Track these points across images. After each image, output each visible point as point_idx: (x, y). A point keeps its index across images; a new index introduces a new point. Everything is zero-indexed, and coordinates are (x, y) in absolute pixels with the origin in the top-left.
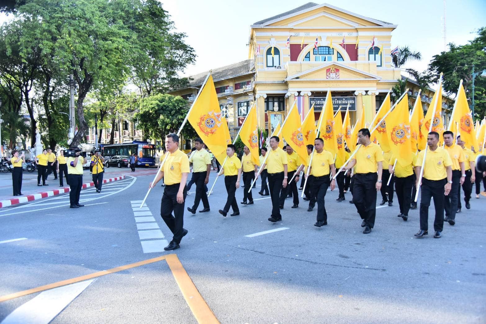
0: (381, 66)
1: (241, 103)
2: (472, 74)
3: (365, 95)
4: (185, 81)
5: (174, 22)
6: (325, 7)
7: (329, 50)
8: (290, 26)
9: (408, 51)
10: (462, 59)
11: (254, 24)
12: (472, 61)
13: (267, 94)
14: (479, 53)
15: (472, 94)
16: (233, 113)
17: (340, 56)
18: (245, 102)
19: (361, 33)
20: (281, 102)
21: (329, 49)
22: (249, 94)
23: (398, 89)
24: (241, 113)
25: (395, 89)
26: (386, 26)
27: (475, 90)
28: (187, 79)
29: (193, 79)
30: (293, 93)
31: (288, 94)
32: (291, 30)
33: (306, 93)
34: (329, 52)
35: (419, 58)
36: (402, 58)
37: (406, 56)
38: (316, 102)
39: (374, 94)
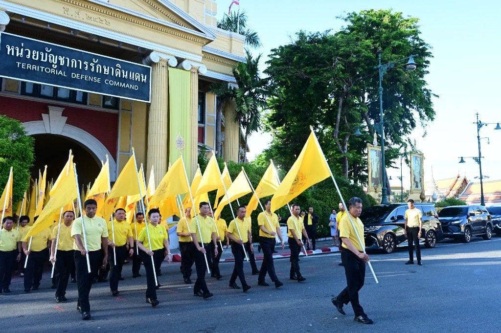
3: (176, 67)
38: (26, 53)
39: (196, 71)
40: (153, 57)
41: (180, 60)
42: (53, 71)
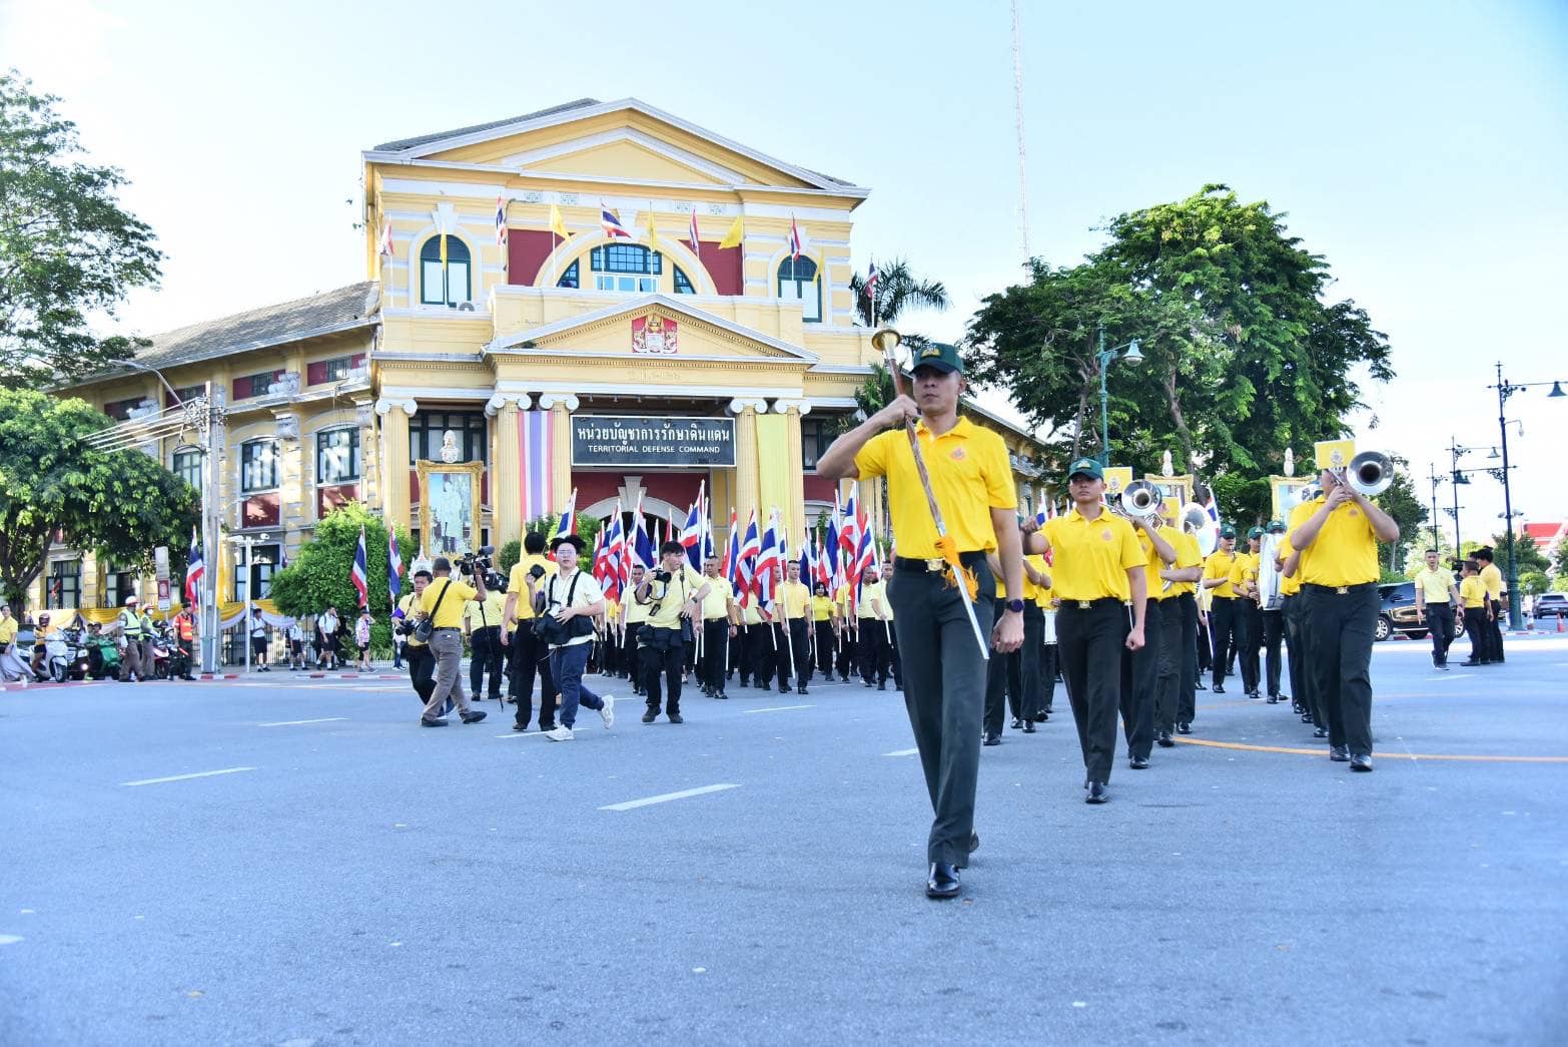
0: (819, 320)
1: (328, 434)
2: (1099, 355)
3: (767, 413)
4: (116, 348)
5: (72, 124)
6: (631, 110)
7: (647, 259)
8: (509, 165)
9: (906, 278)
10: (1069, 307)
11: (376, 148)
12: (1098, 314)
13: (419, 402)
14: (1117, 290)
15: (1102, 419)
16: (298, 470)
17: (682, 283)
18: (343, 430)
19: (752, 208)
20: (475, 430)
21: (645, 256)
22: (358, 403)
23: (875, 395)
24: (328, 467)
25: (863, 398)
26: (834, 190)
27: (1112, 406)
28: (123, 342)
29: (148, 343)
30: (512, 398)
31: (496, 401)
32: (513, 179)
33: (560, 399)
34: (645, 263)
35: (941, 300)
36: (889, 300)
37: (899, 295)
38: (596, 434)
39: (795, 412)
40: (735, 406)
41: (771, 402)
42: (623, 449)
